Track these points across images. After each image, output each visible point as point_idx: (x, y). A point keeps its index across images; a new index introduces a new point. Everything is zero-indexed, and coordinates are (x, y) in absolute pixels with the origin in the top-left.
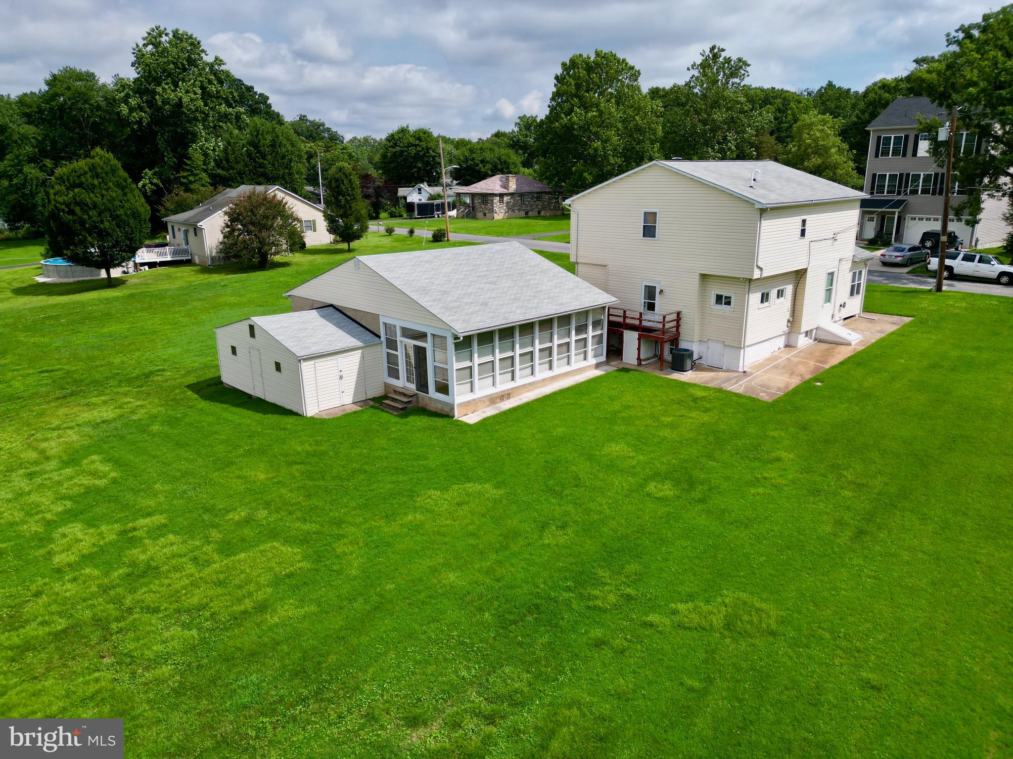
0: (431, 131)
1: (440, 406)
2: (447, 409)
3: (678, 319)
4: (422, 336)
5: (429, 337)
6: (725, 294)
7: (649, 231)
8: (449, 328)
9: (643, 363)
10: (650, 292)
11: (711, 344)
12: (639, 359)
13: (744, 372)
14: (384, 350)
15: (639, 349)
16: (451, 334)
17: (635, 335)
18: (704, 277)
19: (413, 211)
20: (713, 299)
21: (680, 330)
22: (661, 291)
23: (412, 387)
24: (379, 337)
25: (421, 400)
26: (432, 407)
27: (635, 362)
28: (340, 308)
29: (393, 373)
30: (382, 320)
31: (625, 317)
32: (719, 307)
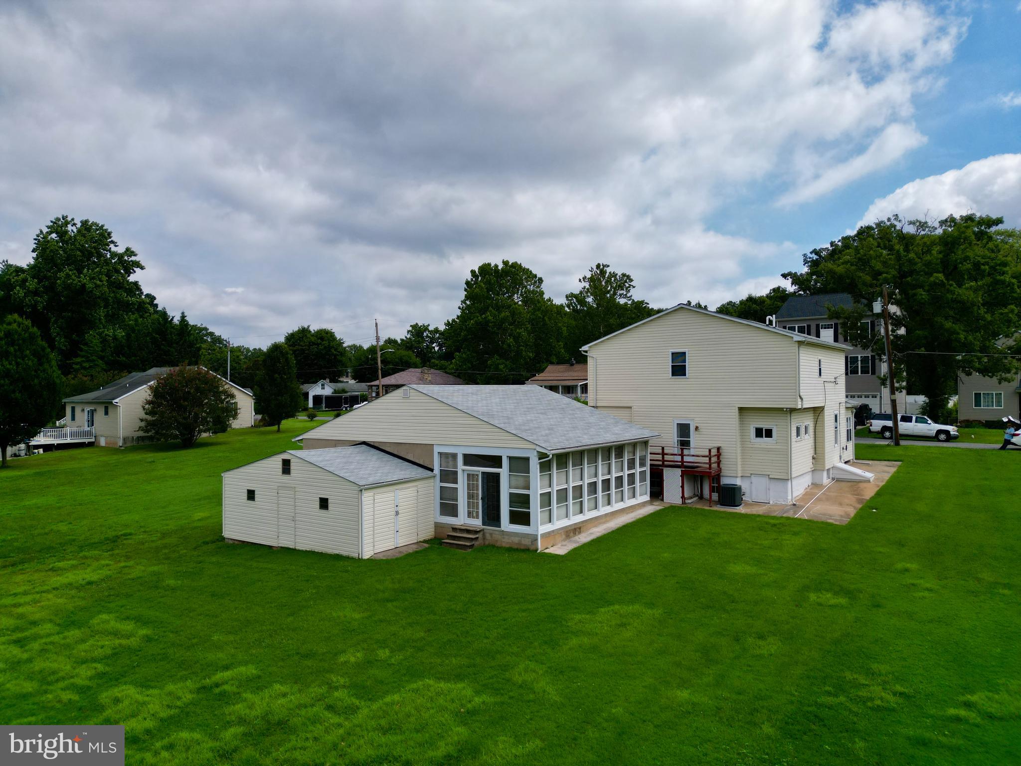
0: (333, 331)
1: (516, 540)
2: (526, 542)
3: (719, 455)
4: (496, 461)
5: (505, 462)
6: (765, 425)
7: (679, 370)
8: (533, 447)
9: (687, 501)
10: (684, 430)
11: (754, 479)
12: (683, 497)
13: (794, 505)
14: (437, 484)
15: (682, 487)
16: (536, 453)
17: (678, 472)
18: (741, 409)
19: (321, 403)
20: (753, 433)
21: (721, 466)
22: (697, 428)
23: (477, 523)
24: (432, 470)
25: (488, 536)
26: (505, 542)
27: (680, 501)
28: (376, 445)
29: (449, 509)
30: (437, 450)
31: (663, 454)
32: (759, 439)
